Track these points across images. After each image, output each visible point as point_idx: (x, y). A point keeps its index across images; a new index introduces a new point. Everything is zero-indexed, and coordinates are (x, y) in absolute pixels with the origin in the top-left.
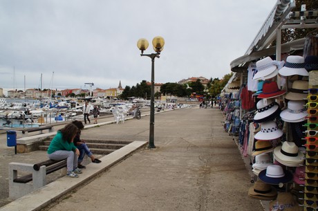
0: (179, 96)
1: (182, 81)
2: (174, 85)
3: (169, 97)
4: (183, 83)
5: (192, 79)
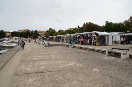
1: (19, 31)
3: (16, 37)
5: (24, 30)
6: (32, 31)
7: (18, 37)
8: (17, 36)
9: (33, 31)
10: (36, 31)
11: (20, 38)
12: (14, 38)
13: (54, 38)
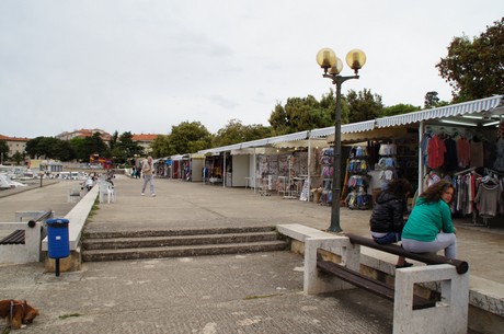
0: (64, 160)
1: (63, 135)
2: (51, 141)
3: (45, 162)
4: (64, 139)
5: (83, 131)
6: (112, 134)
7: (52, 162)
8: (49, 156)
9: (117, 133)
10: (127, 136)
11: (59, 163)
12: (36, 163)
13: (194, 165)
